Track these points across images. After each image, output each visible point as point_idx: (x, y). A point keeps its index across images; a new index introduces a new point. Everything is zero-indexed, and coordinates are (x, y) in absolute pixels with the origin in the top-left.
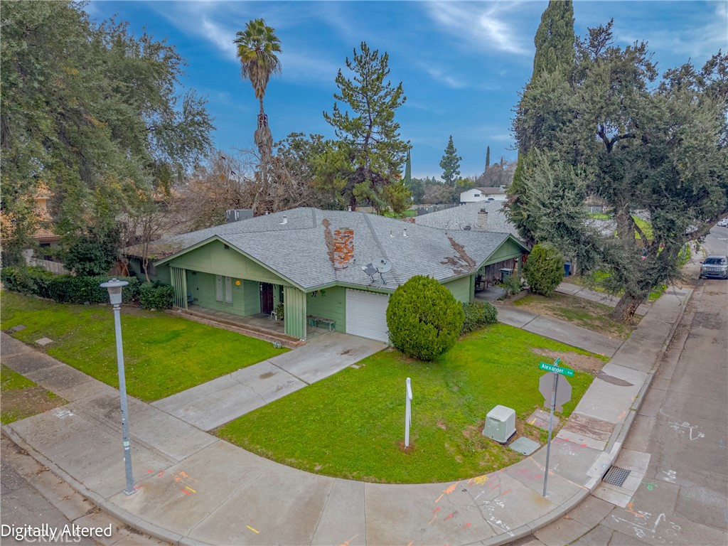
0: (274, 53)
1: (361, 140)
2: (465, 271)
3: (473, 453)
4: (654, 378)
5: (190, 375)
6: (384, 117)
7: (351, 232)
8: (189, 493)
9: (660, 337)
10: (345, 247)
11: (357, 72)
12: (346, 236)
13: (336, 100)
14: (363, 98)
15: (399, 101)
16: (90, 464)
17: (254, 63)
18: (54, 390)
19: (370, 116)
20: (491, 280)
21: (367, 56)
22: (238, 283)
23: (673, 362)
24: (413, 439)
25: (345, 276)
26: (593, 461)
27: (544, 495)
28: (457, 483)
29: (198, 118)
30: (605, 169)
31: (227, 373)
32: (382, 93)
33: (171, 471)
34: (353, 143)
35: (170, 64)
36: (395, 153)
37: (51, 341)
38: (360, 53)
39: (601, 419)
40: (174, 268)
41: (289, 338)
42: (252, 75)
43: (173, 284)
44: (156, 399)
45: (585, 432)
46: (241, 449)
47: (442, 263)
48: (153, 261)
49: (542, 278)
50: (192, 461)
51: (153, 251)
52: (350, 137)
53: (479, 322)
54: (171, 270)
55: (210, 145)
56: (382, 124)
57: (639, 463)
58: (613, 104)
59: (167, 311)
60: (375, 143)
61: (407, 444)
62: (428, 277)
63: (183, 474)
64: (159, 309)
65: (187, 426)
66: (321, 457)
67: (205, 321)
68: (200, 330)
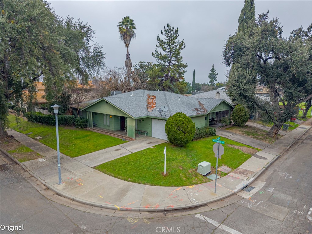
0: (133, 30)
1: (167, 64)
2: (202, 113)
3: (191, 178)
4: (279, 157)
5: (89, 149)
6: (177, 53)
7: (155, 97)
8: (80, 185)
9: (287, 143)
10: (152, 103)
11: (165, 36)
12: (152, 98)
13: (157, 47)
14: (168, 47)
15: (182, 47)
16: (48, 175)
17: (125, 34)
18: (40, 153)
19: (171, 54)
20: (219, 120)
21: (169, 29)
22: (111, 117)
23: (290, 152)
24: (168, 171)
25: (151, 114)
26: (240, 183)
27: (215, 192)
28: (182, 187)
29: (99, 54)
30: (262, 72)
31: (103, 149)
32: (176, 44)
33: (76, 178)
34: (164, 65)
35: (88, 33)
36: (181, 69)
37: (41, 138)
38: (166, 28)
39: (249, 170)
40: (88, 112)
41: (129, 138)
42: (124, 39)
43: (88, 118)
44: (75, 157)
45: (241, 174)
46: (103, 173)
47: (193, 110)
48: (81, 109)
49: (239, 119)
50: (84, 176)
51: (82, 106)
52: (163, 63)
53: (207, 134)
54: (87, 113)
55: (103, 64)
56: (175, 57)
57: (260, 185)
58: (262, 44)
59: (85, 128)
60: (173, 65)
61: (165, 173)
62: (181, 113)
63: (80, 179)
64: (82, 128)
65: (85, 165)
66: (131, 176)
67: (98, 132)
68: (96, 135)
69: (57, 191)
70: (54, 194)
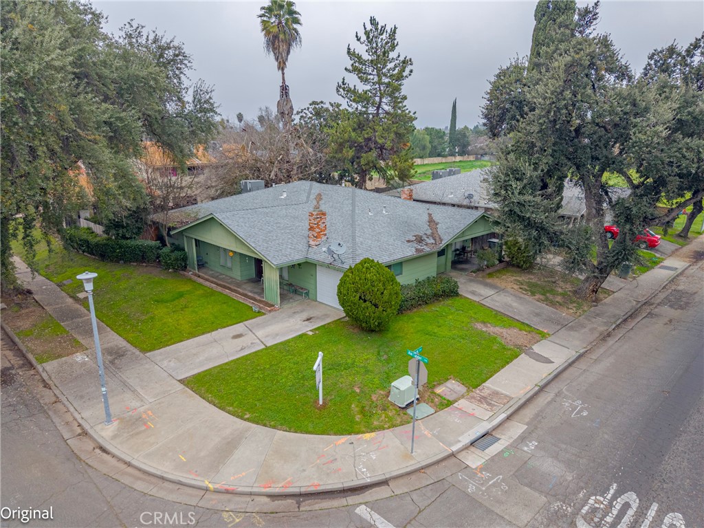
0: (295, 26)
1: (372, 110)
3: (373, 414)
4: (579, 357)
5: (180, 332)
7: (324, 214)
8: (148, 427)
10: (318, 227)
12: (318, 218)
14: (373, 71)
15: (406, 73)
16: (89, 399)
17: (276, 37)
18: (79, 338)
19: (380, 87)
21: (376, 29)
22: (231, 254)
24: (329, 398)
25: (315, 253)
27: (412, 452)
28: (349, 436)
29: (205, 106)
31: (209, 332)
33: (142, 409)
35: (179, 61)
38: (369, 27)
39: (504, 392)
41: (266, 304)
42: (274, 49)
43: (186, 250)
44: (150, 351)
45: (482, 403)
46: (198, 396)
47: (408, 241)
50: (160, 403)
51: (175, 219)
52: (361, 108)
53: (436, 295)
54: (185, 238)
56: (390, 95)
59: (182, 272)
60: (384, 113)
61: (321, 403)
62: (373, 259)
63: (149, 412)
64: (176, 270)
65: (166, 374)
66: (252, 408)
67: (208, 284)
68: (201, 292)
69: (100, 440)
70: (94, 449)
